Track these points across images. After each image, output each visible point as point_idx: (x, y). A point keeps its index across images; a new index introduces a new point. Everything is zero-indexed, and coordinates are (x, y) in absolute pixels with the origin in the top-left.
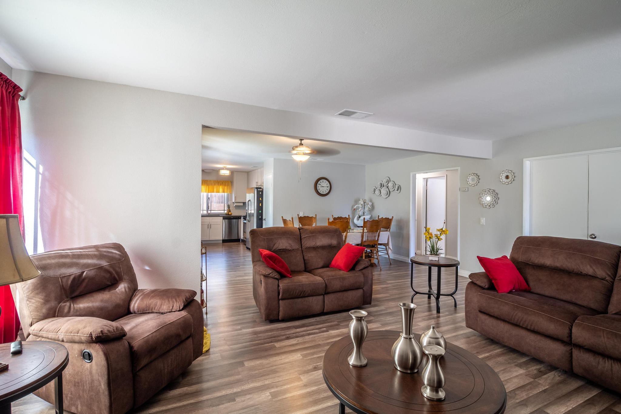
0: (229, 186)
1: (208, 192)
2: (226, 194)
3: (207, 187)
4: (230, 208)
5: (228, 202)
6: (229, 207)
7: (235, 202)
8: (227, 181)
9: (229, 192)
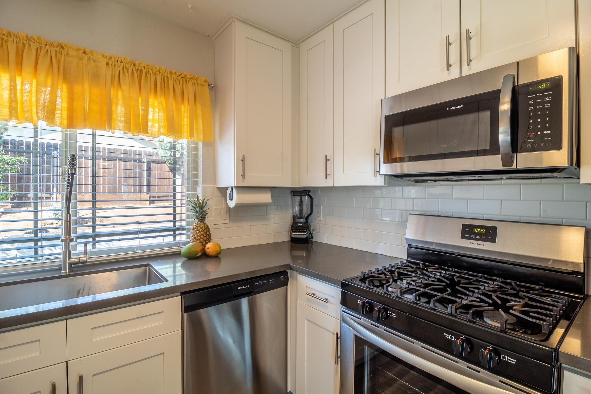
0: (198, 105)
3: (63, 87)
6: (201, 211)
7: (240, 188)
8: (189, 77)
9: (202, 132)
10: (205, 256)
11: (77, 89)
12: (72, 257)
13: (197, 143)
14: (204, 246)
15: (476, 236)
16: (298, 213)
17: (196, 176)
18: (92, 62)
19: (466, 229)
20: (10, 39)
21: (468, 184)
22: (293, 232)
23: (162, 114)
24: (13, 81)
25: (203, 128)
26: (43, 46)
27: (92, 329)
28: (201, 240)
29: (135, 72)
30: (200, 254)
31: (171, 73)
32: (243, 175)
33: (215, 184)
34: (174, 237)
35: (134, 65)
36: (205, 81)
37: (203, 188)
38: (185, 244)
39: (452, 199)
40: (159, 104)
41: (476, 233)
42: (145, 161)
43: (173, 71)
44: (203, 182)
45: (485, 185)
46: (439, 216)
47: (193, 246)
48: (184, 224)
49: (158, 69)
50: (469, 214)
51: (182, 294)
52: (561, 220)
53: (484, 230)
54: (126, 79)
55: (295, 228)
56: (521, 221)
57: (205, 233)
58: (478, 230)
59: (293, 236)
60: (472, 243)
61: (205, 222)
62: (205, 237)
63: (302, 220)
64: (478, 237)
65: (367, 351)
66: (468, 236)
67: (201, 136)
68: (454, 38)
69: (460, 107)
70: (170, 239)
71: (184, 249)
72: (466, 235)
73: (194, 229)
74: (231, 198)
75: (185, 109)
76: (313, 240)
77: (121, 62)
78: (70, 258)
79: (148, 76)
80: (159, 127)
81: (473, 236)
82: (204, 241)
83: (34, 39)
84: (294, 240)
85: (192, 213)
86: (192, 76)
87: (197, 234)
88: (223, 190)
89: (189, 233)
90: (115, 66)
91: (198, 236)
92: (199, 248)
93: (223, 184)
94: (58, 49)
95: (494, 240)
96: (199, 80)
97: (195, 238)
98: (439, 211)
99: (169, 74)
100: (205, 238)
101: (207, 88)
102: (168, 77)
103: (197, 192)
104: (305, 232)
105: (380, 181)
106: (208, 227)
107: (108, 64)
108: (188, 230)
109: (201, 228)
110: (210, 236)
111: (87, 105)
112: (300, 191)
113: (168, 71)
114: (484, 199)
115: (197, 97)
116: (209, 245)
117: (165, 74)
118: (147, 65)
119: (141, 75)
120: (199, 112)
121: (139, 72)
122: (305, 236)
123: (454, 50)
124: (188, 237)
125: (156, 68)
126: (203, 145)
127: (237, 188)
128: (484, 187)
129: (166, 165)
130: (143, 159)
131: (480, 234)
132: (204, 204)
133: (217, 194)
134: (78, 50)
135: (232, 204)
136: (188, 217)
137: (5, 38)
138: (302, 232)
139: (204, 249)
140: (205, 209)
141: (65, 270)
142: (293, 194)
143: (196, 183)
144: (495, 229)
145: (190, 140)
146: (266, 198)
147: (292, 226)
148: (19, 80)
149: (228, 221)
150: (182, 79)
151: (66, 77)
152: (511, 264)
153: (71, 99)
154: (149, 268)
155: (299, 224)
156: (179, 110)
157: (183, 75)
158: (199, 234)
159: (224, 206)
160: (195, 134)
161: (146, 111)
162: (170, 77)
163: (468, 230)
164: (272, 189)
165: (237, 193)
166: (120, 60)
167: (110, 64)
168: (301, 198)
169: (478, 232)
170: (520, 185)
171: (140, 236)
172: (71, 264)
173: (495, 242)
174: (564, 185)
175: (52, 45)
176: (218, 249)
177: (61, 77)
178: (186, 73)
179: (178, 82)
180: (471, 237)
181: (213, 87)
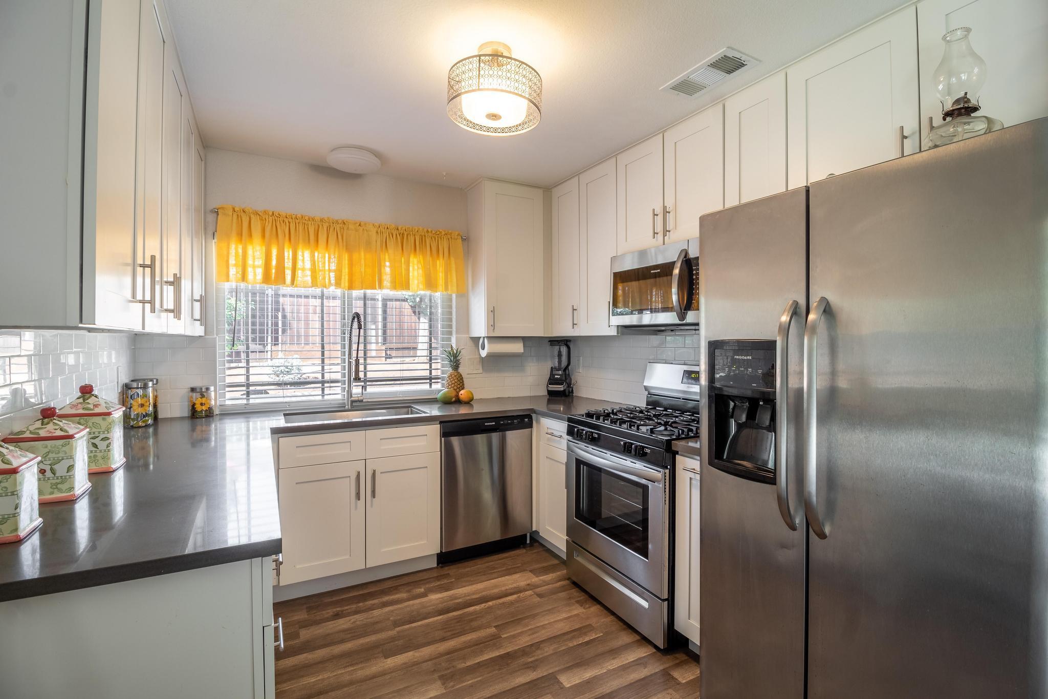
0: (452, 259)
1: (351, 287)
2: (438, 295)
3: (346, 257)
4: (461, 370)
5: (449, 339)
6: (455, 360)
7: (490, 338)
8: (443, 233)
9: (455, 285)
10: (458, 402)
11: (355, 256)
12: (353, 396)
13: (451, 295)
14: (458, 393)
16: (557, 364)
17: (450, 326)
18: (365, 232)
20: (310, 223)
22: (550, 384)
23: (421, 271)
24: (313, 256)
25: (457, 280)
26: (332, 224)
27: (381, 439)
28: (455, 388)
29: (398, 235)
30: (454, 399)
31: (428, 231)
32: (494, 326)
33: (468, 333)
34: (431, 385)
35: (398, 229)
36: (458, 235)
37: (457, 339)
38: (440, 391)
40: (418, 262)
42: (380, 299)
43: (430, 230)
44: (457, 332)
47: (448, 391)
48: (439, 373)
49: (417, 230)
51: (441, 423)
53: (697, 375)
54: (391, 243)
55: (552, 381)
57: (458, 381)
58: (694, 375)
59: (550, 389)
61: (459, 371)
62: (458, 384)
63: (560, 372)
65: (584, 469)
67: (455, 288)
68: (659, 210)
69: (658, 271)
70: (427, 387)
71: (439, 396)
73: (449, 377)
74: (483, 348)
75: (440, 264)
76: (574, 395)
77: (388, 228)
78: (351, 397)
79: (409, 238)
80: (418, 283)
82: (458, 388)
83: (325, 220)
84: (550, 393)
85: (446, 362)
86: (446, 232)
87: (451, 381)
88: (476, 340)
89: (444, 382)
90: (383, 233)
91: (453, 384)
92: (453, 394)
93: (475, 334)
94: (341, 225)
96: (453, 234)
97: (450, 385)
99: (426, 233)
100: (459, 386)
101: (460, 241)
102: (425, 236)
103: (451, 342)
104: (562, 384)
105: (613, 332)
106: (461, 375)
107: (377, 232)
108: (443, 379)
109: (455, 376)
110: (463, 385)
111: (363, 270)
112: (557, 341)
113: (425, 230)
115: (451, 251)
116: (462, 392)
117: (423, 234)
118: (408, 228)
119: (403, 238)
120: (453, 266)
121: (401, 235)
122: (562, 389)
123: (659, 220)
124: (443, 385)
125: (415, 229)
126: (457, 296)
127: (489, 338)
129: (406, 303)
130: (377, 296)
132: (458, 354)
133: (470, 343)
134: (356, 223)
135: (484, 353)
136: (443, 366)
137: (306, 222)
138: (559, 384)
139: (457, 396)
140: (458, 358)
141: (348, 406)
142: (551, 343)
143: (450, 333)
145: (445, 293)
146: (518, 348)
147: (550, 379)
148: (316, 254)
149: (481, 371)
150: (437, 236)
151: (348, 248)
153: (351, 265)
154: (411, 409)
155: (556, 376)
156: (435, 265)
157: (438, 233)
158: (453, 382)
159: (477, 356)
160: (449, 287)
161: (408, 270)
162: (427, 236)
164: (524, 339)
165: (489, 343)
166: (386, 227)
167: (379, 232)
168: (560, 349)
169: (694, 377)
171: (401, 382)
172: (353, 402)
175: (337, 222)
176: (471, 396)
177: (345, 248)
178: (441, 230)
179: (433, 239)
181: (465, 239)
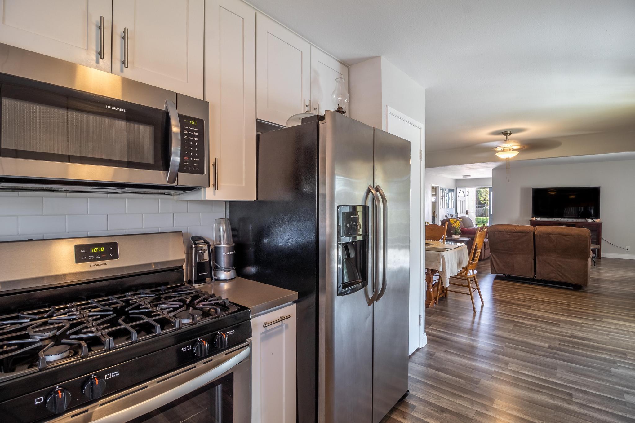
15: (95, 257)
19: (81, 251)
21: (66, 196)
39: (43, 215)
41: (94, 252)
45: (89, 198)
46: (30, 240)
50: (68, 233)
52: (158, 228)
53: (102, 248)
56: (127, 234)
58: (96, 249)
60: (93, 266)
64: (98, 257)
66: (85, 258)
69: (122, 110)
72: (82, 258)
81: (91, 258)
95: (115, 256)
98: (19, 234)
114: (88, 214)
128: (87, 200)
131: (99, 253)
144: (115, 245)
152: (130, 276)
163: (83, 251)
169: (96, 251)
170: (125, 198)
173: (117, 258)
174: (159, 199)
180: (90, 258)
